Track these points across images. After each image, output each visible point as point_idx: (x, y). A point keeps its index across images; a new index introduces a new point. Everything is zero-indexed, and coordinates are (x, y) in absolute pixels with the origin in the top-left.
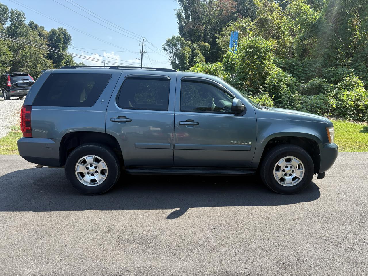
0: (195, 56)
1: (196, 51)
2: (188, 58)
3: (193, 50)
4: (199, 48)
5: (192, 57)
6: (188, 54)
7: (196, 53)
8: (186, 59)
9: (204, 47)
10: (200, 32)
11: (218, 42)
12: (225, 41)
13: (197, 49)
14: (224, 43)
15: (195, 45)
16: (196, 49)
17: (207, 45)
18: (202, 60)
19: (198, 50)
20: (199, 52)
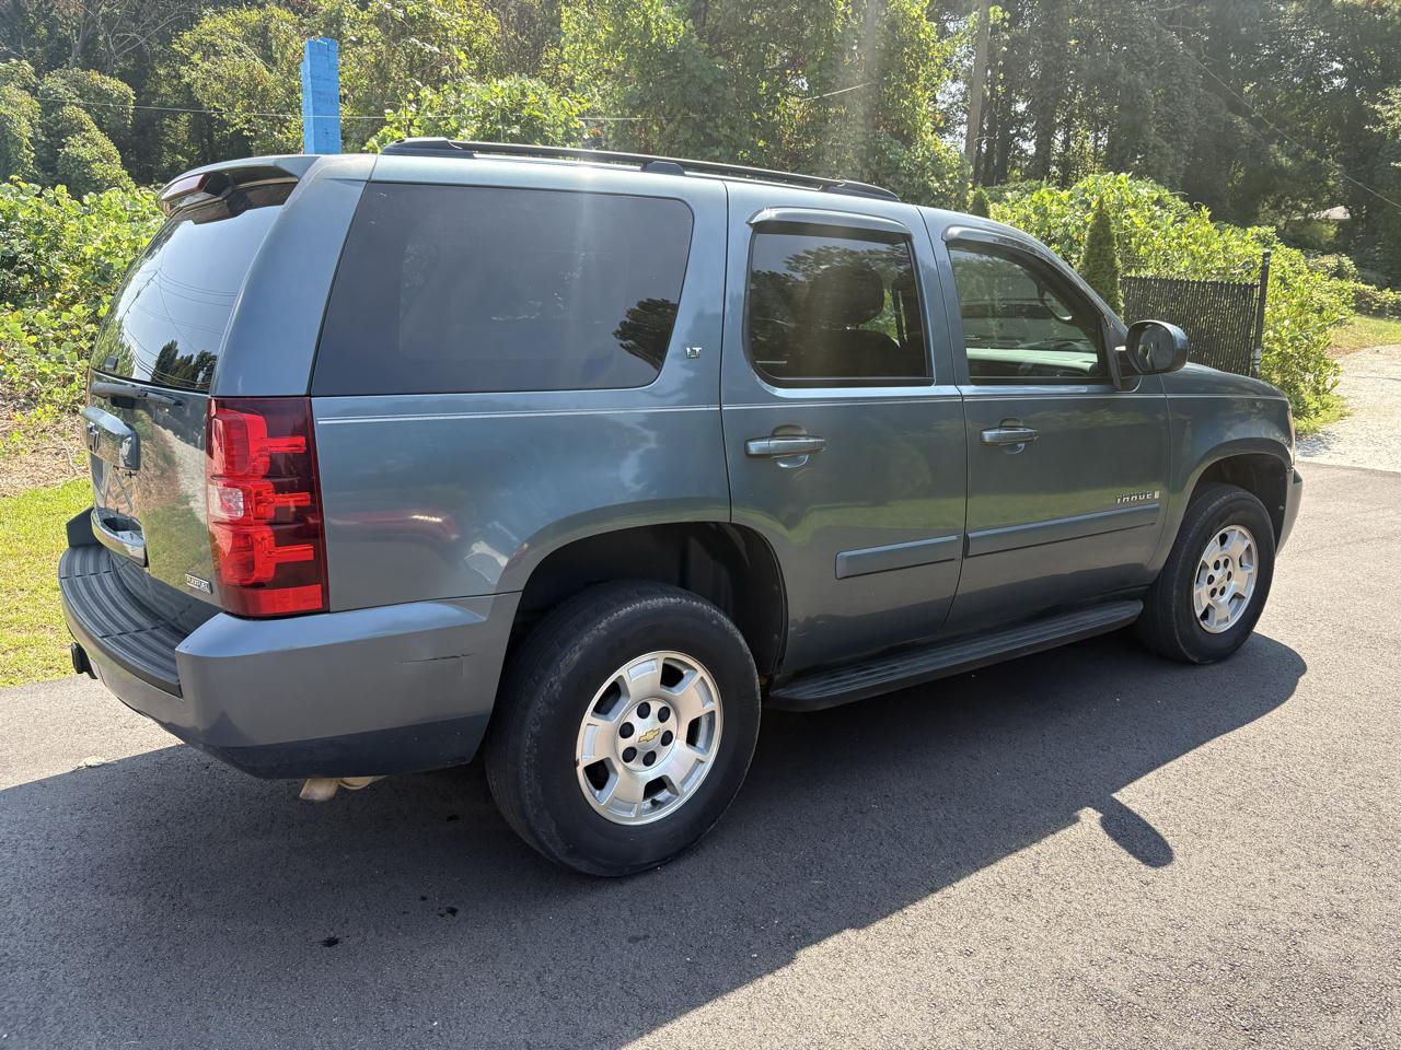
0: (62, 133)
1: (68, 111)
2: (30, 139)
3: (51, 105)
4: (81, 96)
5: (48, 136)
6: (25, 122)
7: (69, 120)
8: (21, 145)
9: (101, 94)
10: (61, 23)
11: (187, 80)
12: (219, 78)
13: (71, 104)
14: (217, 86)
15: (54, 83)
16: (64, 104)
17: (115, 86)
18: (103, 154)
19: (77, 105)
20: (85, 117)
